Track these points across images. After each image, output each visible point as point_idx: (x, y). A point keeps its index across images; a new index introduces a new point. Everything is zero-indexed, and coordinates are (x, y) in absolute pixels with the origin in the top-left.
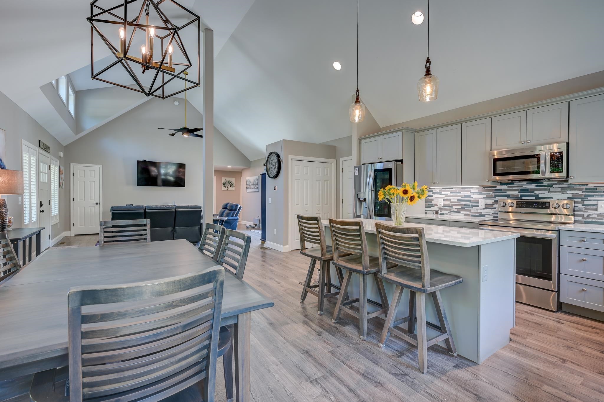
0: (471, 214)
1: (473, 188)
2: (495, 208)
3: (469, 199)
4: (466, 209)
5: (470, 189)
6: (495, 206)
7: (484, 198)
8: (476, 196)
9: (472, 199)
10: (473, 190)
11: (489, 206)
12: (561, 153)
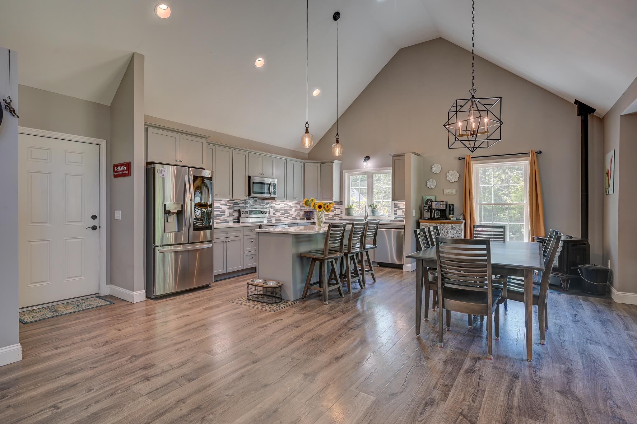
0: (220, 221)
1: (221, 200)
2: (234, 216)
3: (219, 209)
4: (217, 217)
5: (220, 201)
6: (234, 214)
7: (228, 208)
8: (224, 207)
9: (221, 209)
10: (222, 202)
11: (231, 215)
12: (276, 184)
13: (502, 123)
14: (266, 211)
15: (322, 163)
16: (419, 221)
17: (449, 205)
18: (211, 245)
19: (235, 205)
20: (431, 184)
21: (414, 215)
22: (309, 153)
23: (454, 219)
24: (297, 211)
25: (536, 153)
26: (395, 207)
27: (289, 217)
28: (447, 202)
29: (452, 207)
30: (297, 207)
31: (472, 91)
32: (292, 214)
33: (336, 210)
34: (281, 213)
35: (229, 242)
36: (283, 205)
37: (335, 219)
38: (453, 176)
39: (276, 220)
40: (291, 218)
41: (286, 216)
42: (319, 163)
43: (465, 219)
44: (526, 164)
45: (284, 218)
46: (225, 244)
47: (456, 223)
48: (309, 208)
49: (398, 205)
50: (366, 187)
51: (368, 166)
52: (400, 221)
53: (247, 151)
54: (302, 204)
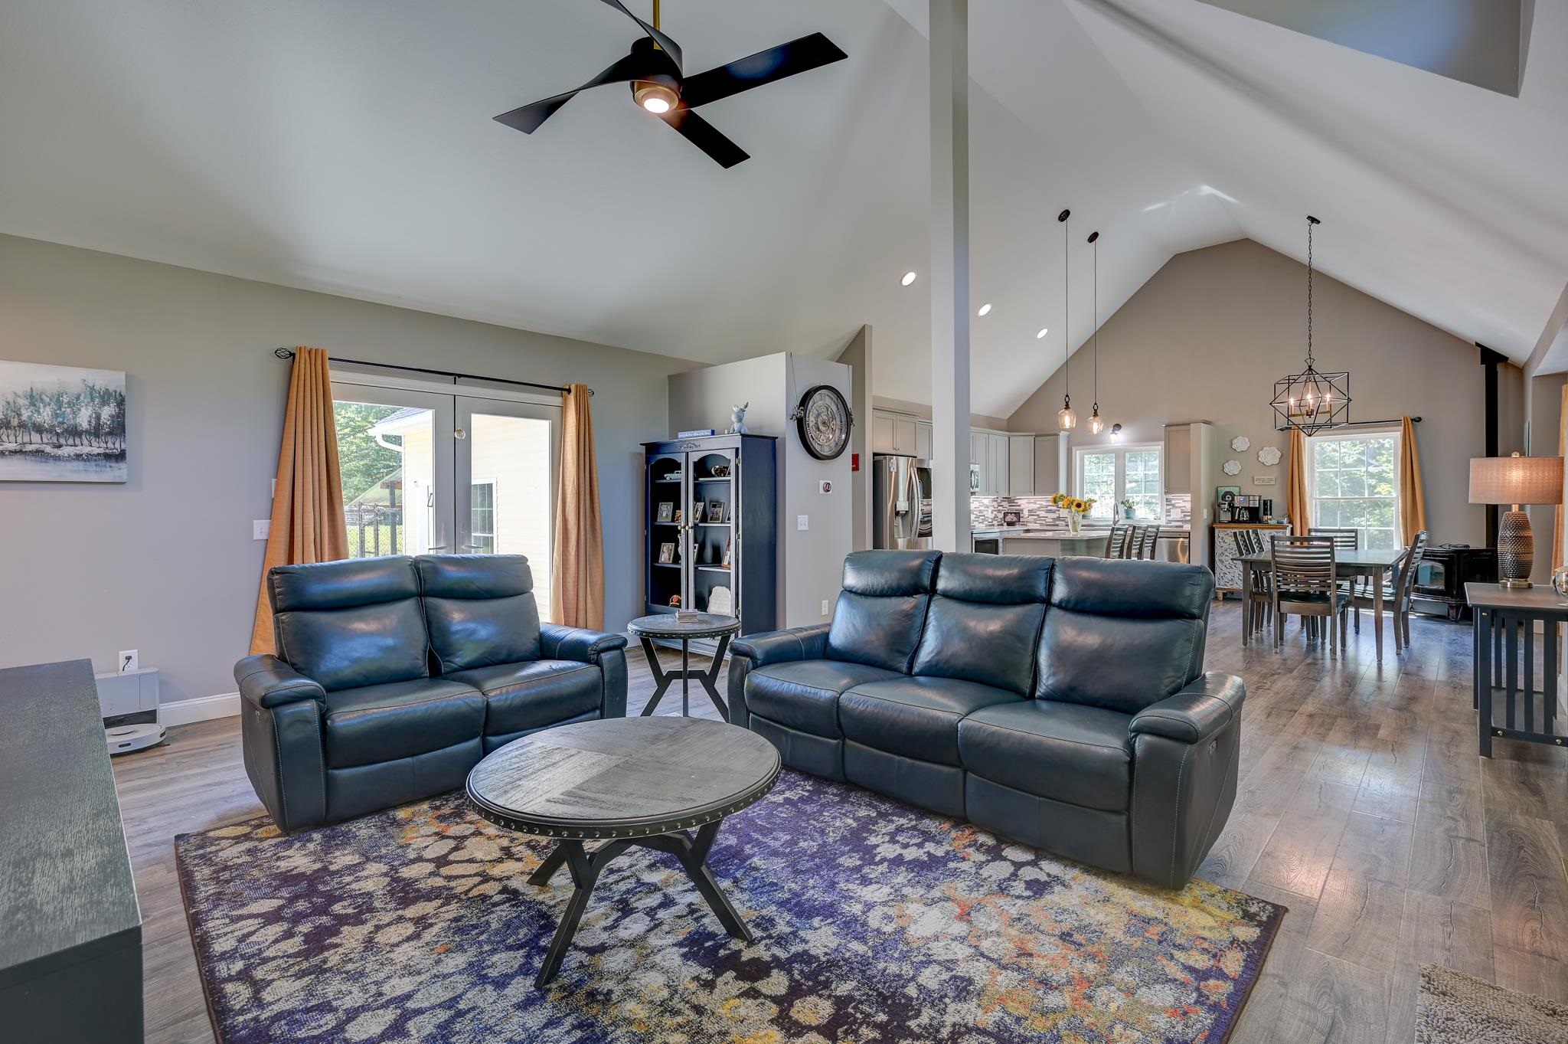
13: (1349, 400)
15: (1036, 436)
16: (1214, 526)
17: (1264, 501)
20: (1232, 468)
21: (1205, 517)
22: (1009, 419)
23: (1273, 522)
24: (994, 512)
25: (1412, 420)
26: (1166, 505)
28: (1260, 497)
29: (1269, 504)
30: (993, 506)
31: (1308, 361)
32: (988, 517)
33: (1059, 511)
36: (978, 503)
37: (1057, 525)
38: (1271, 456)
41: (981, 521)
42: (1031, 436)
43: (1291, 522)
44: (1397, 437)
47: (1275, 529)
48: (1010, 508)
49: (1173, 502)
51: (1118, 439)
52: (1177, 527)
54: (999, 500)
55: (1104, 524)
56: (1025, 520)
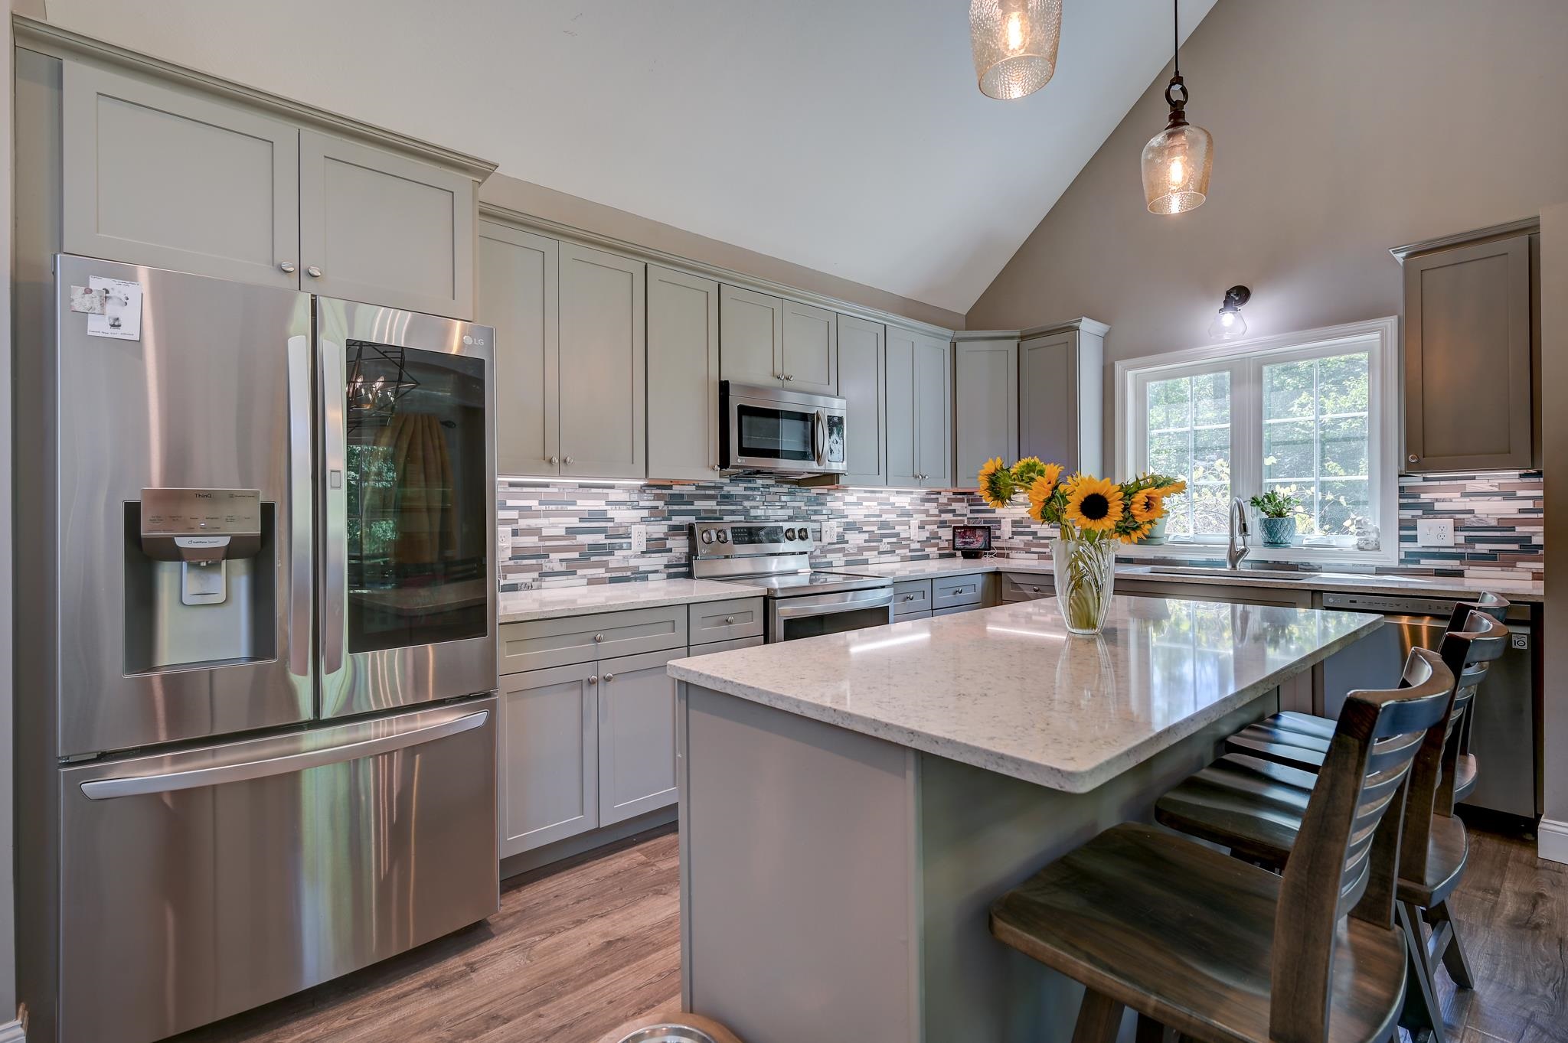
0: (608, 575)
1: (612, 487)
2: (670, 550)
3: (603, 524)
4: (593, 559)
5: (605, 491)
6: (669, 544)
7: (643, 519)
8: (622, 515)
9: (610, 524)
10: (615, 495)
11: (656, 546)
12: (841, 419)
14: (805, 530)
15: (1023, 338)
18: (479, 719)
19: (676, 507)
22: (969, 311)
24: (927, 527)
26: (1402, 507)
27: (897, 552)
30: (926, 512)
32: (908, 539)
34: (866, 536)
35: (608, 679)
36: (876, 503)
39: (848, 563)
40: (906, 552)
41: (888, 548)
42: (1012, 338)
45: (880, 553)
46: (590, 694)
48: (972, 516)
49: (1425, 497)
50: (1228, 425)
51: (1241, 327)
53: (716, 275)
54: (945, 501)
55: (1202, 558)
56: (1004, 545)
